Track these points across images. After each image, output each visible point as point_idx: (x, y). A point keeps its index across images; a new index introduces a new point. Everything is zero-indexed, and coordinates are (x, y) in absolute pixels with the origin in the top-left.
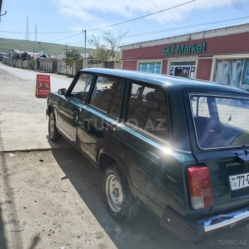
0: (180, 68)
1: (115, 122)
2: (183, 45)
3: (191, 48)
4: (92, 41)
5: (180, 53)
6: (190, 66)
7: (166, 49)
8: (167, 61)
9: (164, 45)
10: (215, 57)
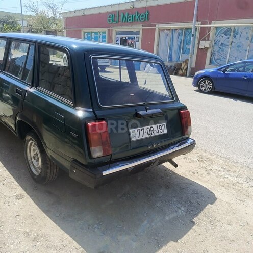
0: (125, 37)
1: (27, 87)
2: (127, 13)
3: (135, 16)
4: (30, 6)
5: (124, 21)
6: (135, 36)
7: (110, 17)
8: (112, 30)
9: (108, 13)
10: (157, 26)
